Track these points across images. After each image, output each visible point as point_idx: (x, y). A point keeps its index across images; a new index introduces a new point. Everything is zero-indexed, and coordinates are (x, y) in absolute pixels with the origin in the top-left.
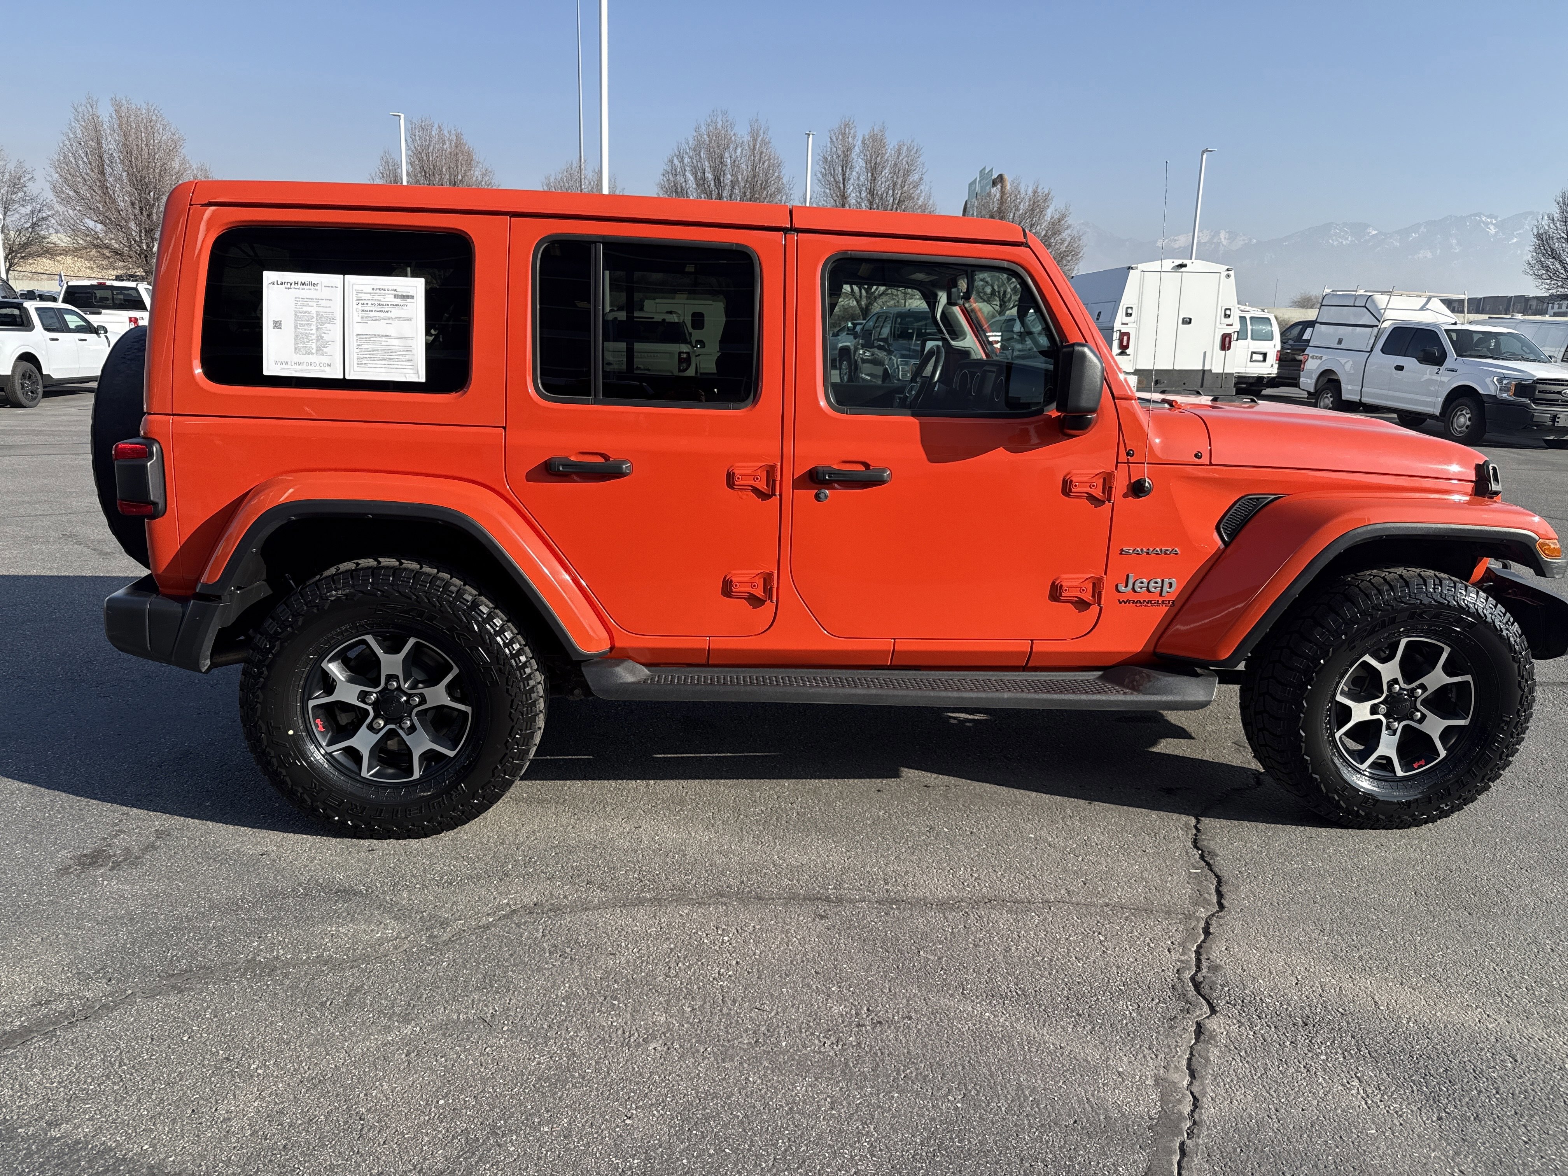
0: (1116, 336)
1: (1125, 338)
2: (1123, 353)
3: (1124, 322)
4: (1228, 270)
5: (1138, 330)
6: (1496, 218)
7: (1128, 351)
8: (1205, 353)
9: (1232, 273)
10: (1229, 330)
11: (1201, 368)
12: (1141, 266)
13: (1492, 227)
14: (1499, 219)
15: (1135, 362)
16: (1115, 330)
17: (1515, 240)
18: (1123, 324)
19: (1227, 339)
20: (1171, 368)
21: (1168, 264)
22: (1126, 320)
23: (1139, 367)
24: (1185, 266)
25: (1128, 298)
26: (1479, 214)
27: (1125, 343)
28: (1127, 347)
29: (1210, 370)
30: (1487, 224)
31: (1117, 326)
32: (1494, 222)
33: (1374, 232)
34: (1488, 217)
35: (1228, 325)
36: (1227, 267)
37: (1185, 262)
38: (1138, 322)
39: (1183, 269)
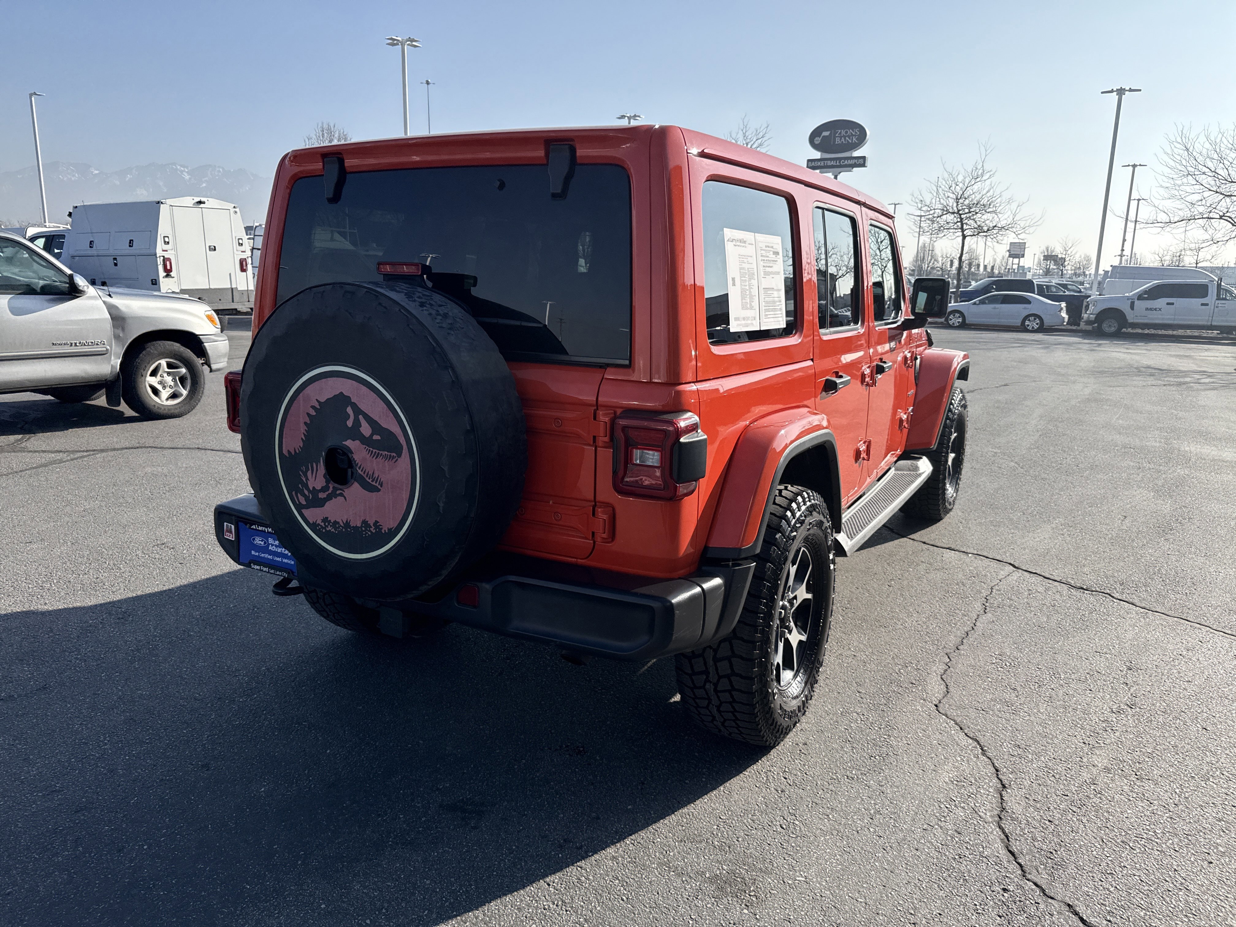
0: (160, 261)
1: (168, 263)
2: (168, 276)
3: (164, 249)
4: (234, 207)
5: (177, 256)
6: (187, 167)
7: (172, 274)
8: (230, 274)
9: (237, 210)
10: (244, 256)
11: (230, 287)
12: (169, 202)
13: (186, 174)
14: (189, 168)
15: (179, 284)
16: (158, 256)
17: (204, 185)
18: (163, 251)
19: (244, 263)
20: (208, 287)
21: (190, 201)
22: (166, 247)
23: (183, 288)
24: (204, 203)
25: (164, 228)
26: (175, 164)
27: (168, 267)
28: (171, 270)
29: (237, 288)
30: (182, 172)
31: (159, 252)
32: (186, 170)
33: (97, 172)
34: (181, 166)
35: (242, 252)
36: (234, 205)
37: (203, 199)
38: (175, 249)
39: (202, 205)
